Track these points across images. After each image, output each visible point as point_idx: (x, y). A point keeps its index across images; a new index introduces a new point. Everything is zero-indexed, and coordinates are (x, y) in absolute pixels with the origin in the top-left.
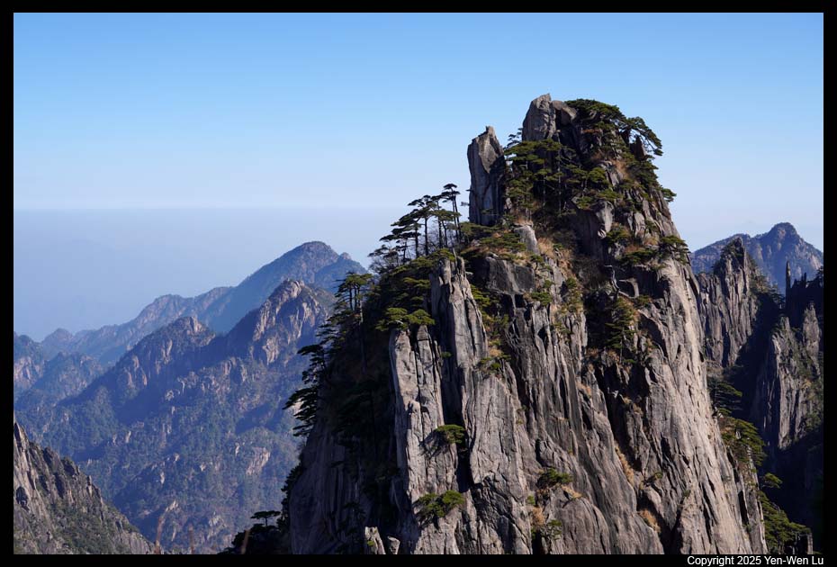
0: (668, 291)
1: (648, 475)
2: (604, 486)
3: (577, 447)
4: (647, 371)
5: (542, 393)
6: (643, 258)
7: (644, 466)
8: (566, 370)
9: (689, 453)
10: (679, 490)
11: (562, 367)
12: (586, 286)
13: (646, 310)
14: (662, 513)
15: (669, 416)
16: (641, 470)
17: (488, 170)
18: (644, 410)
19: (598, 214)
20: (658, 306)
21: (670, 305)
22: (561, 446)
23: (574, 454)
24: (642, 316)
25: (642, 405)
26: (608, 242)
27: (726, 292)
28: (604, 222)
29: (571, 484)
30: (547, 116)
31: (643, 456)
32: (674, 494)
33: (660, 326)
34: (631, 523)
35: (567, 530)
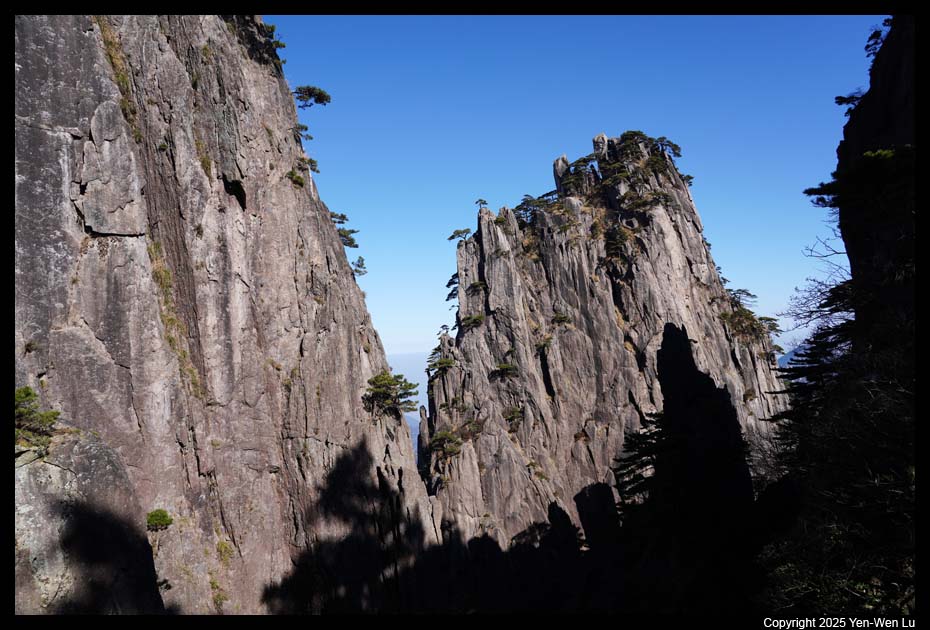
0: (653, 222)
1: (633, 323)
2: (595, 325)
3: (580, 305)
4: (634, 266)
5: (559, 276)
6: (640, 207)
7: (631, 319)
8: (577, 265)
9: (661, 311)
10: (651, 331)
11: (573, 264)
13: (639, 234)
14: (637, 343)
15: (647, 290)
16: (628, 321)
17: (560, 176)
18: (631, 287)
19: (616, 187)
20: (645, 230)
21: (653, 229)
22: (569, 304)
23: (578, 307)
24: (636, 237)
26: (621, 201)
28: (619, 191)
29: (572, 323)
30: (601, 144)
31: (631, 314)
33: (645, 241)
34: (612, 346)
35: (565, 346)
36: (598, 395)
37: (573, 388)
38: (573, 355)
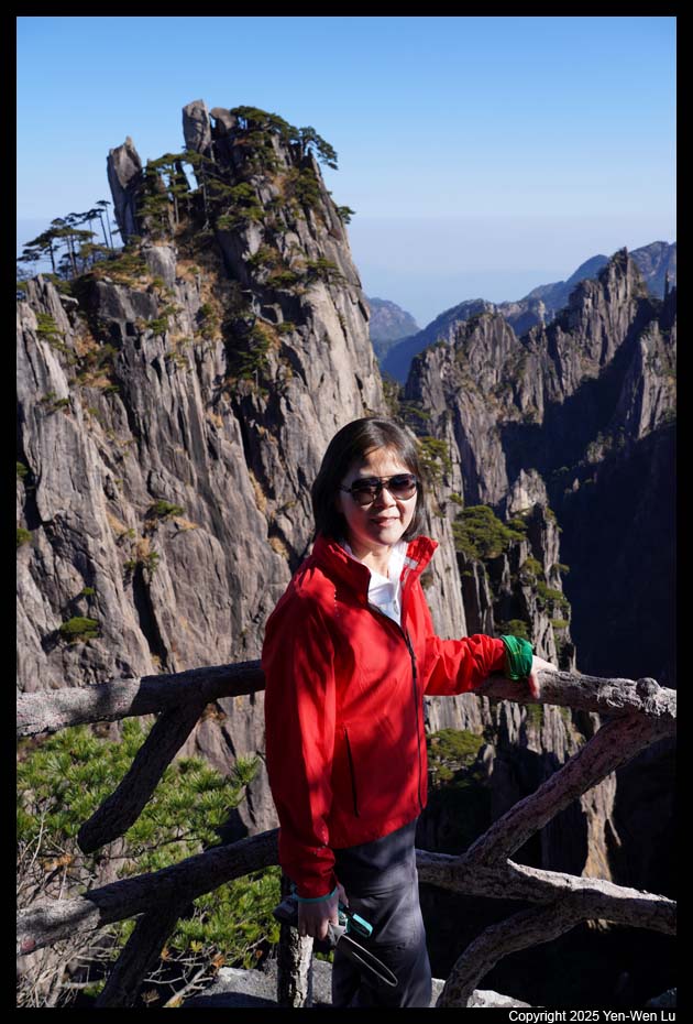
0: (311, 317)
1: (282, 503)
2: (224, 515)
3: (195, 477)
4: (283, 401)
5: (155, 424)
6: (287, 283)
7: (278, 494)
8: (185, 400)
11: (181, 399)
12: (228, 312)
13: (288, 338)
14: (291, 541)
15: (305, 445)
16: (274, 498)
17: (125, 186)
18: (279, 439)
19: (242, 235)
20: (300, 333)
21: (312, 332)
22: (177, 477)
23: (192, 484)
24: (283, 343)
25: (277, 434)
26: (252, 265)
27: (607, 298)
28: (247, 243)
29: (186, 515)
30: (199, 125)
31: (277, 485)
32: (306, 522)
33: (300, 354)
34: (254, 551)
35: (177, 560)
36: (234, 638)
37: (194, 632)
38: (190, 575)
